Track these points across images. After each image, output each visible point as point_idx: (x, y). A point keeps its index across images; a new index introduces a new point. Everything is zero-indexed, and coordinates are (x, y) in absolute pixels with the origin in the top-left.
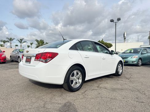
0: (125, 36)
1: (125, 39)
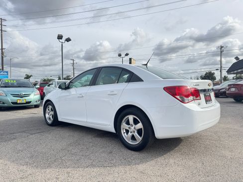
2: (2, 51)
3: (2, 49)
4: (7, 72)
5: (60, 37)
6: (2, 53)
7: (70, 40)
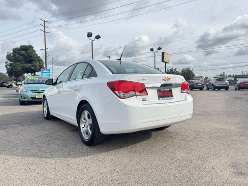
2: (45, 51)
3: (45, 49)
4: (49, 70)
5: (90, 35)
6: (46, 53)
7: (100, 37)
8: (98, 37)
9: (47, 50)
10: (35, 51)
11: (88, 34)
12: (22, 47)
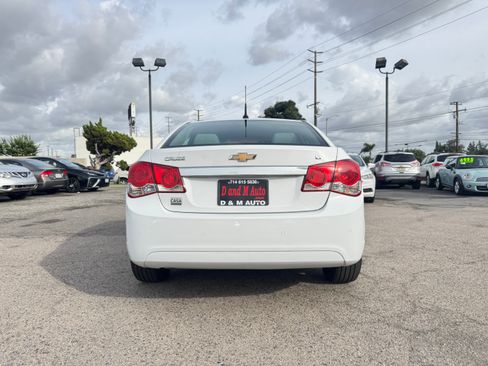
0: (133, 115)
1: (133, 124)
2: (315, 107)
3: (315, 104)
5: (381, 64)
6: (316, 112)
7: (406, 64)
8: (401, 65)
9: (317, 106)
10: (297, 110)
11: (377, 62)
12: (277, 104)
